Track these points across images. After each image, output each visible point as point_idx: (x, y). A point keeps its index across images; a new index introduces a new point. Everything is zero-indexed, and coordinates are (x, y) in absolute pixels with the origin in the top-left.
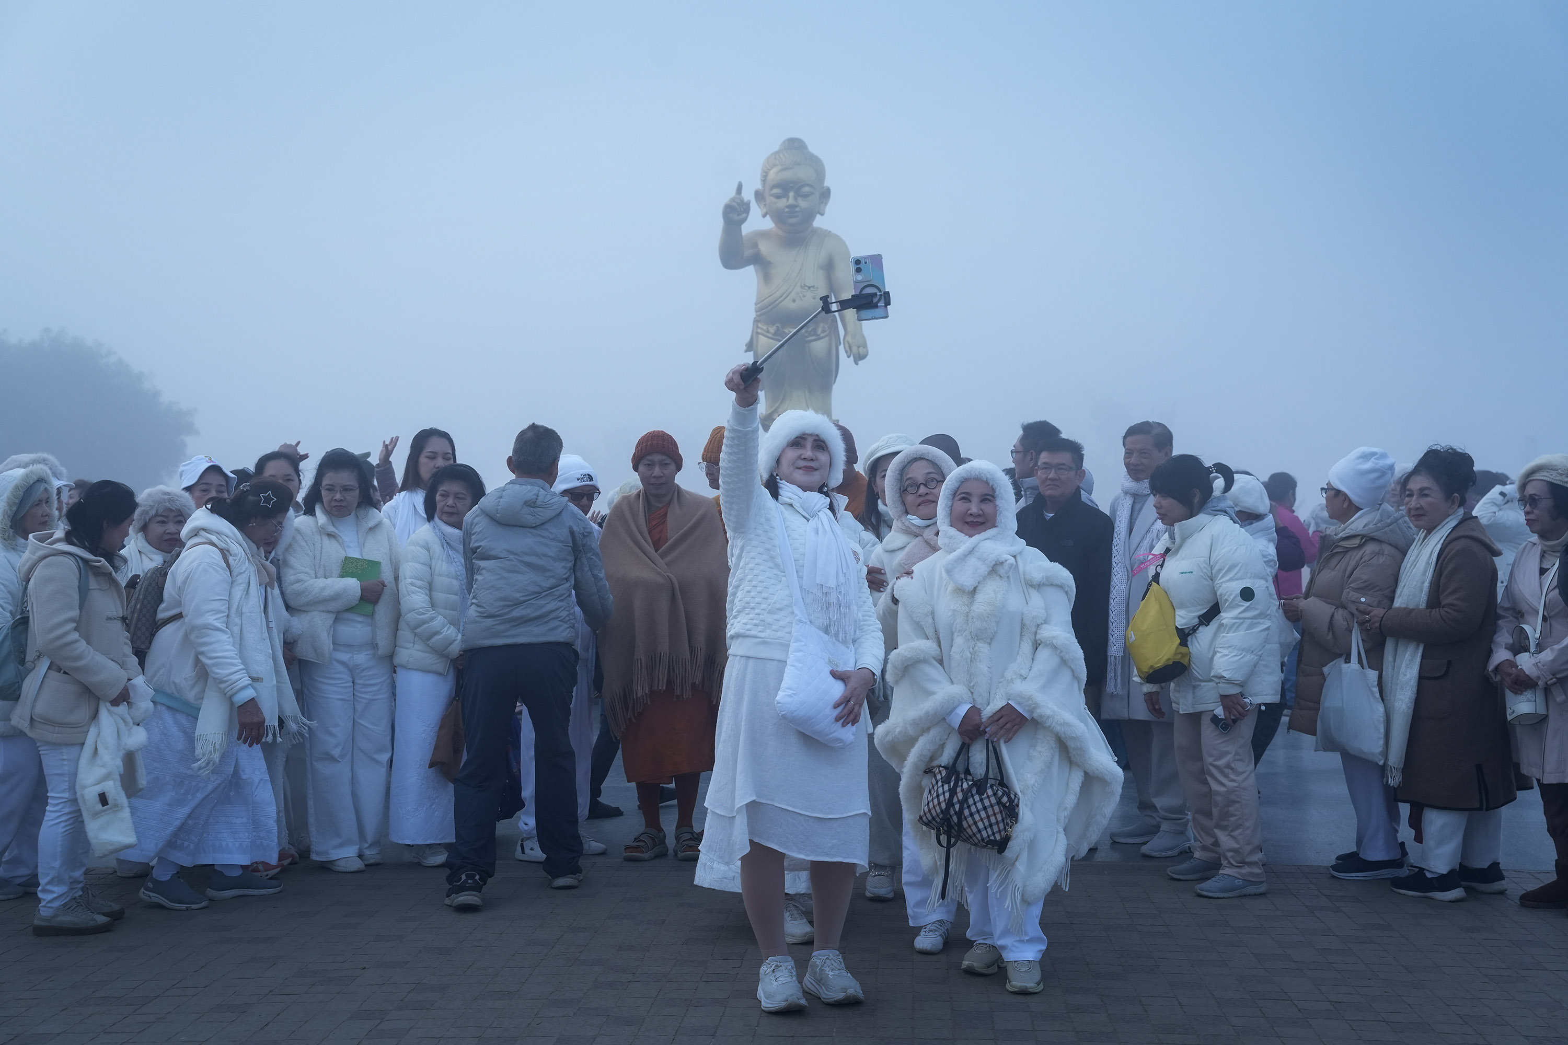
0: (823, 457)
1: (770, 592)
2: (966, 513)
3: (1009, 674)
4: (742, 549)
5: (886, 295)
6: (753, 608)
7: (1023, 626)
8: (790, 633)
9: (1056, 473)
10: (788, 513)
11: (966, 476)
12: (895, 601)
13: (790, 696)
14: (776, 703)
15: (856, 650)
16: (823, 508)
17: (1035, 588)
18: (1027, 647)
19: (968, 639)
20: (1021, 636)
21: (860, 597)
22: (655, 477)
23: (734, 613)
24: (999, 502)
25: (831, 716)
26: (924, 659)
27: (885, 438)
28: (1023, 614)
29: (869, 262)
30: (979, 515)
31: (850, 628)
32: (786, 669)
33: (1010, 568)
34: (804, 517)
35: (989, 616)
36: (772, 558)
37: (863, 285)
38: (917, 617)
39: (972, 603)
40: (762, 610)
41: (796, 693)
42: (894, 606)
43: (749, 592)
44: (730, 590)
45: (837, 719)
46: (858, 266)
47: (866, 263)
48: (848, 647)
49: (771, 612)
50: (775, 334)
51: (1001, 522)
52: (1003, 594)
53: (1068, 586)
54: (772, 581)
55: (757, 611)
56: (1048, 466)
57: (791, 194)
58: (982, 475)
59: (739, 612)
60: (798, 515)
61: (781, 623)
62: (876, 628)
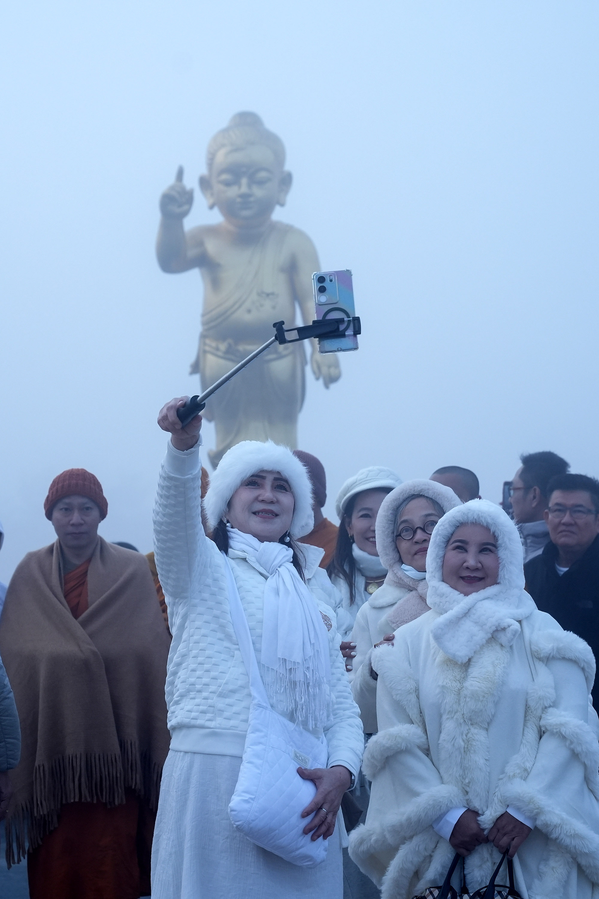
0: (285, 499)
1: (220, 671)
2: (461, 566)
3: (510, 769)
4: (185, 617)
5: (356, 321)
6: (199, 691)
7: (527, 708)
8: (246, 721)
9: (571, 516)
10: (240, 570)
11: (461, 519)
12: (374, 675)
13: (246, 801)
14: (229, 810)
15: (329, 741)
16: (284, 562)
17: (543, 661)
18: (531, 734)
19: (461, 724)
20: (525, 721)
21: (333, 674)
22: (73, 525)
23: (175, 698)
24: (502, 553)
25: (297, 826)
26: (406, 749)
27: (365, 470)
28: (527, 693)
29: (335, 279)
30: (477, 569)
31: (321, 713)
32: (242, 767)
33: (514, 635)
34: (261, 574)
35: (486, 695)
36: (222, 627)
37: (326, 308)
38: (397, 695)
39: (465, 678)
40: (211, 692)
41: (255, 798)
42: (372, 681)
43: (194, 670)
44: (170, 668)
45: (306, 832)
46: (322, 285)
47: (331, 281)
48: (318, 738)
49: (222, 695)
50: (227, 352)
51: (504, 577)
52: (504, 667)
53: (584, 661)
54: (223, 656)
55: (205, 694)
56: (561, 508)
57: (244, 181)
58: (481, 519)
59: (182, 696)
60: (253, 572)
61: (235, 709)
62: (353, 713)
